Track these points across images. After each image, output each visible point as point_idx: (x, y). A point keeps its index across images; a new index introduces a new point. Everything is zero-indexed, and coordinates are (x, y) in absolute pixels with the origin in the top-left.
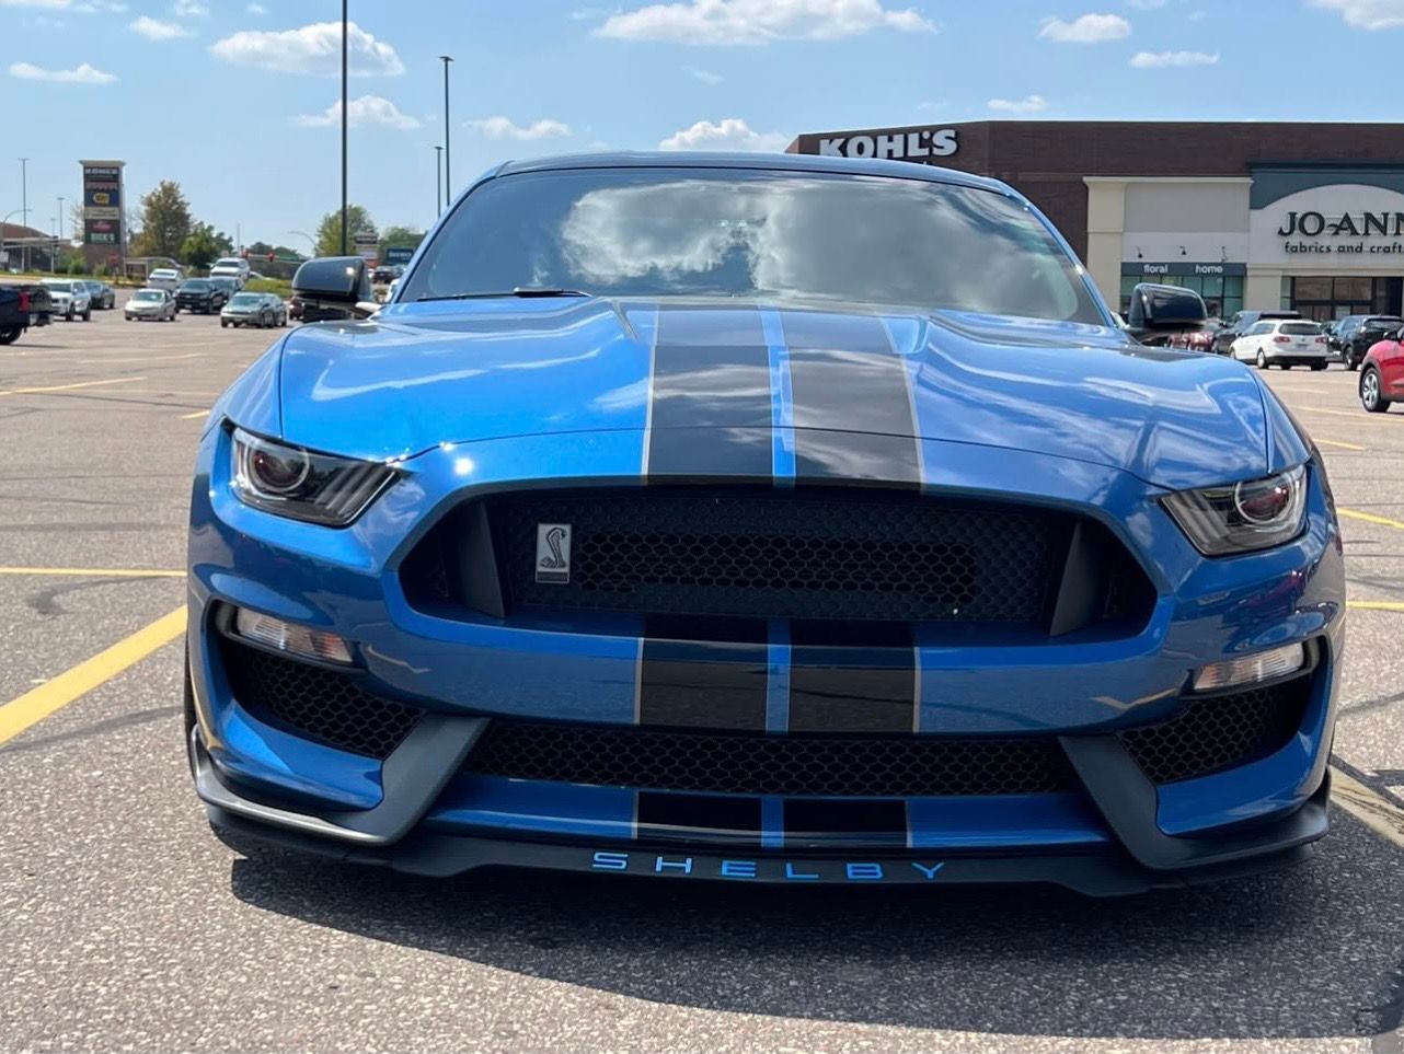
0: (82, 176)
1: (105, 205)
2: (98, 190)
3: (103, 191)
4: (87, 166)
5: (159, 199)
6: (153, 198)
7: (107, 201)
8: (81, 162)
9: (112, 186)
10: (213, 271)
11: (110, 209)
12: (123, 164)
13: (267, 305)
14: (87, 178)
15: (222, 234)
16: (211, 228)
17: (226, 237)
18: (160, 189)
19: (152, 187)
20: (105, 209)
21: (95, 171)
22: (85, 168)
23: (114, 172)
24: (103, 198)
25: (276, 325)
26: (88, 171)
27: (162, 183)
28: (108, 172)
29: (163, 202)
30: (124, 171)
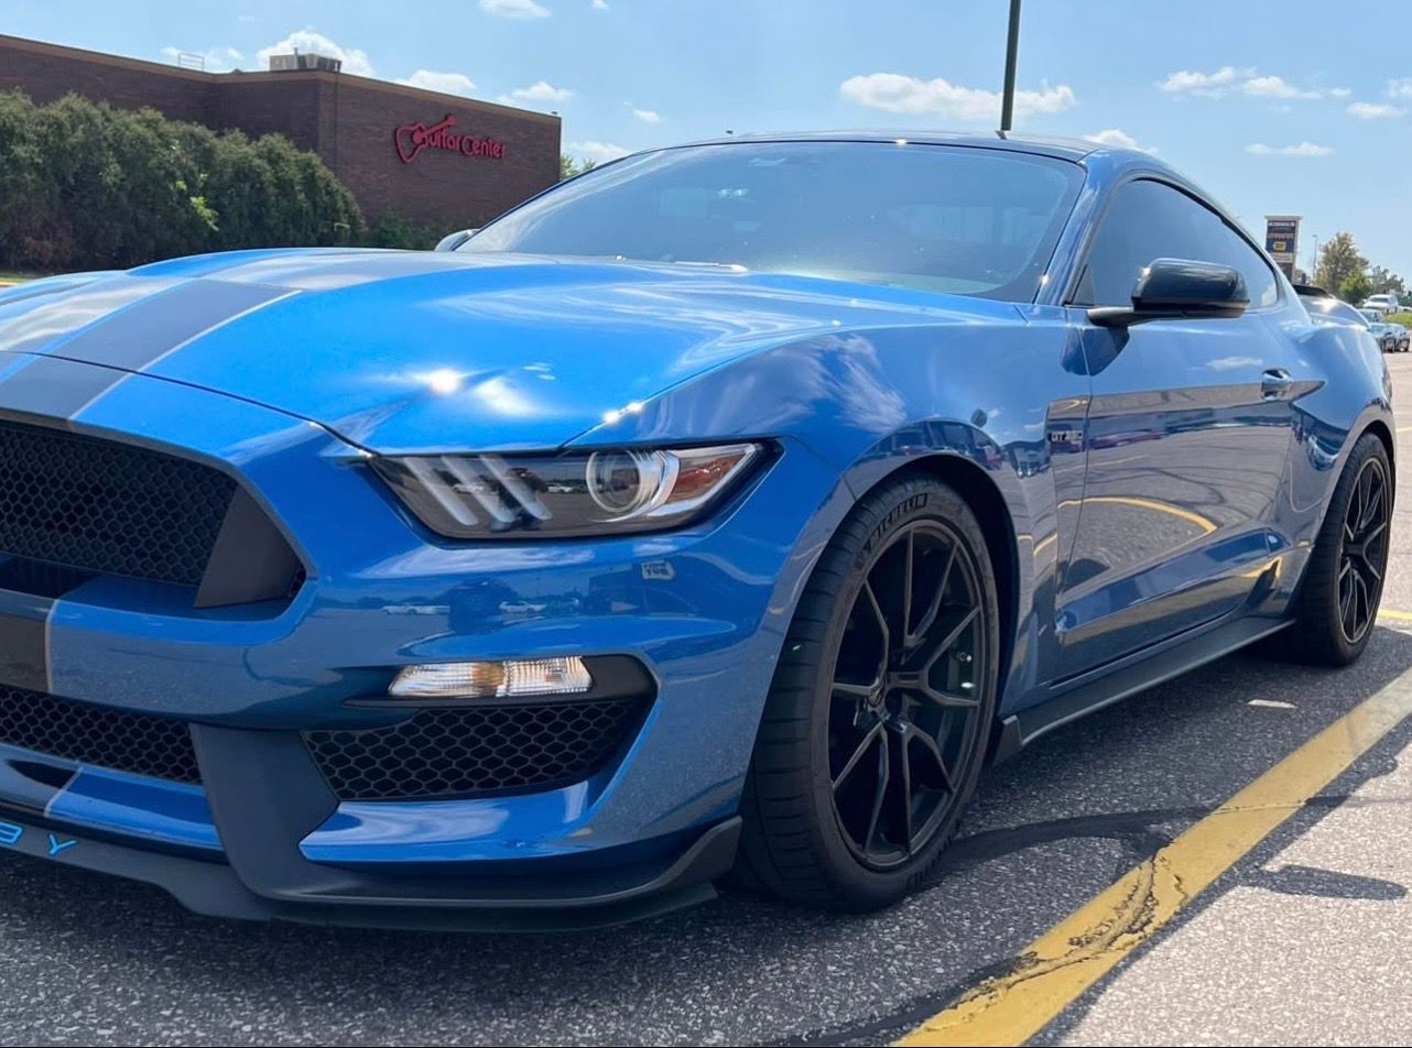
0: (1266, 228)
1: (1281, 251)
2: (1278, 240)
3: (1282, 240)
4: (1271, 220)
5: (1334, 247)
6: (1330, 247)
7: (1284, 248)
8: (1266, 217)
9: (1288, 236)
10: (1366, 305)
11: (1286, 254)
12: (1299, 218)
13: (1389, 333)
14: (1270, 230)
15: (1395, 276)
16: (1386, 271)
17: (1399, 279)
18: (1335, 238)
19: (1329, 237)
20: (1280, 254)
21: (1277, 224)
22: (1269, 222)
23: (1293, 224)
24: (1282, 246)
25: (1398, 351)
26: (1271, 224)
27: (1338, 235)
28: (1287, 225)
29: (1337, 248)
30: (1301, 223)
